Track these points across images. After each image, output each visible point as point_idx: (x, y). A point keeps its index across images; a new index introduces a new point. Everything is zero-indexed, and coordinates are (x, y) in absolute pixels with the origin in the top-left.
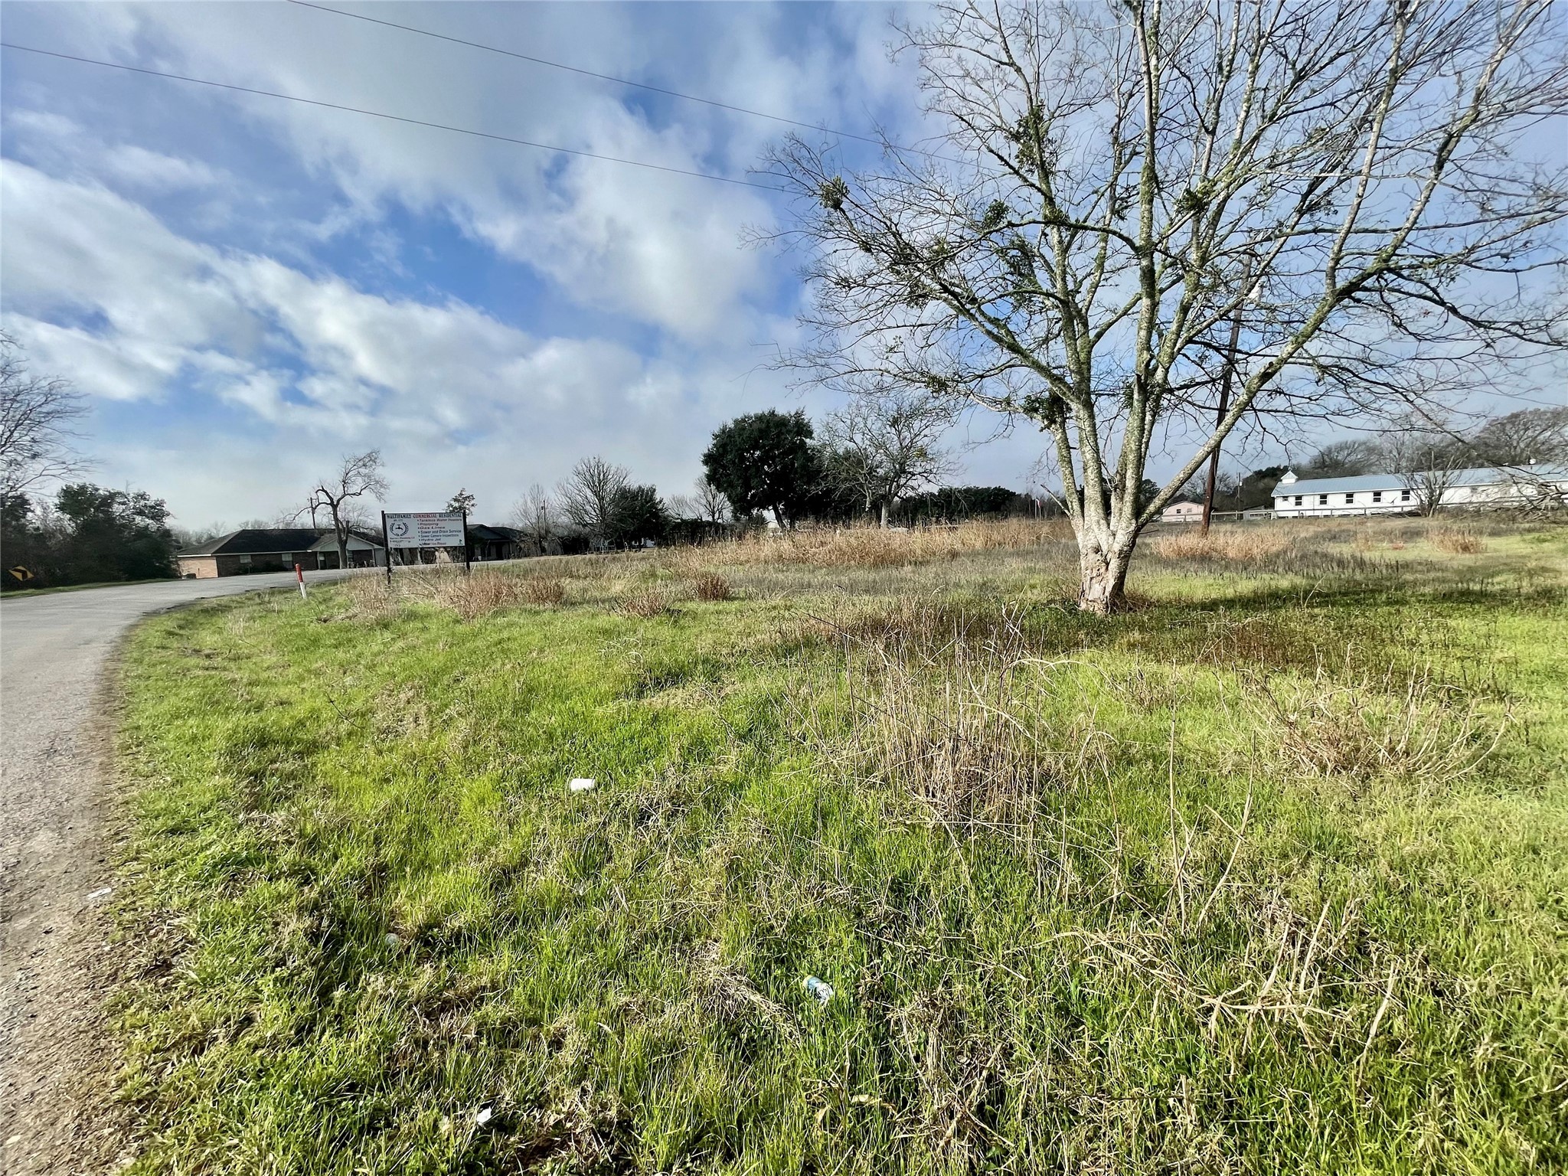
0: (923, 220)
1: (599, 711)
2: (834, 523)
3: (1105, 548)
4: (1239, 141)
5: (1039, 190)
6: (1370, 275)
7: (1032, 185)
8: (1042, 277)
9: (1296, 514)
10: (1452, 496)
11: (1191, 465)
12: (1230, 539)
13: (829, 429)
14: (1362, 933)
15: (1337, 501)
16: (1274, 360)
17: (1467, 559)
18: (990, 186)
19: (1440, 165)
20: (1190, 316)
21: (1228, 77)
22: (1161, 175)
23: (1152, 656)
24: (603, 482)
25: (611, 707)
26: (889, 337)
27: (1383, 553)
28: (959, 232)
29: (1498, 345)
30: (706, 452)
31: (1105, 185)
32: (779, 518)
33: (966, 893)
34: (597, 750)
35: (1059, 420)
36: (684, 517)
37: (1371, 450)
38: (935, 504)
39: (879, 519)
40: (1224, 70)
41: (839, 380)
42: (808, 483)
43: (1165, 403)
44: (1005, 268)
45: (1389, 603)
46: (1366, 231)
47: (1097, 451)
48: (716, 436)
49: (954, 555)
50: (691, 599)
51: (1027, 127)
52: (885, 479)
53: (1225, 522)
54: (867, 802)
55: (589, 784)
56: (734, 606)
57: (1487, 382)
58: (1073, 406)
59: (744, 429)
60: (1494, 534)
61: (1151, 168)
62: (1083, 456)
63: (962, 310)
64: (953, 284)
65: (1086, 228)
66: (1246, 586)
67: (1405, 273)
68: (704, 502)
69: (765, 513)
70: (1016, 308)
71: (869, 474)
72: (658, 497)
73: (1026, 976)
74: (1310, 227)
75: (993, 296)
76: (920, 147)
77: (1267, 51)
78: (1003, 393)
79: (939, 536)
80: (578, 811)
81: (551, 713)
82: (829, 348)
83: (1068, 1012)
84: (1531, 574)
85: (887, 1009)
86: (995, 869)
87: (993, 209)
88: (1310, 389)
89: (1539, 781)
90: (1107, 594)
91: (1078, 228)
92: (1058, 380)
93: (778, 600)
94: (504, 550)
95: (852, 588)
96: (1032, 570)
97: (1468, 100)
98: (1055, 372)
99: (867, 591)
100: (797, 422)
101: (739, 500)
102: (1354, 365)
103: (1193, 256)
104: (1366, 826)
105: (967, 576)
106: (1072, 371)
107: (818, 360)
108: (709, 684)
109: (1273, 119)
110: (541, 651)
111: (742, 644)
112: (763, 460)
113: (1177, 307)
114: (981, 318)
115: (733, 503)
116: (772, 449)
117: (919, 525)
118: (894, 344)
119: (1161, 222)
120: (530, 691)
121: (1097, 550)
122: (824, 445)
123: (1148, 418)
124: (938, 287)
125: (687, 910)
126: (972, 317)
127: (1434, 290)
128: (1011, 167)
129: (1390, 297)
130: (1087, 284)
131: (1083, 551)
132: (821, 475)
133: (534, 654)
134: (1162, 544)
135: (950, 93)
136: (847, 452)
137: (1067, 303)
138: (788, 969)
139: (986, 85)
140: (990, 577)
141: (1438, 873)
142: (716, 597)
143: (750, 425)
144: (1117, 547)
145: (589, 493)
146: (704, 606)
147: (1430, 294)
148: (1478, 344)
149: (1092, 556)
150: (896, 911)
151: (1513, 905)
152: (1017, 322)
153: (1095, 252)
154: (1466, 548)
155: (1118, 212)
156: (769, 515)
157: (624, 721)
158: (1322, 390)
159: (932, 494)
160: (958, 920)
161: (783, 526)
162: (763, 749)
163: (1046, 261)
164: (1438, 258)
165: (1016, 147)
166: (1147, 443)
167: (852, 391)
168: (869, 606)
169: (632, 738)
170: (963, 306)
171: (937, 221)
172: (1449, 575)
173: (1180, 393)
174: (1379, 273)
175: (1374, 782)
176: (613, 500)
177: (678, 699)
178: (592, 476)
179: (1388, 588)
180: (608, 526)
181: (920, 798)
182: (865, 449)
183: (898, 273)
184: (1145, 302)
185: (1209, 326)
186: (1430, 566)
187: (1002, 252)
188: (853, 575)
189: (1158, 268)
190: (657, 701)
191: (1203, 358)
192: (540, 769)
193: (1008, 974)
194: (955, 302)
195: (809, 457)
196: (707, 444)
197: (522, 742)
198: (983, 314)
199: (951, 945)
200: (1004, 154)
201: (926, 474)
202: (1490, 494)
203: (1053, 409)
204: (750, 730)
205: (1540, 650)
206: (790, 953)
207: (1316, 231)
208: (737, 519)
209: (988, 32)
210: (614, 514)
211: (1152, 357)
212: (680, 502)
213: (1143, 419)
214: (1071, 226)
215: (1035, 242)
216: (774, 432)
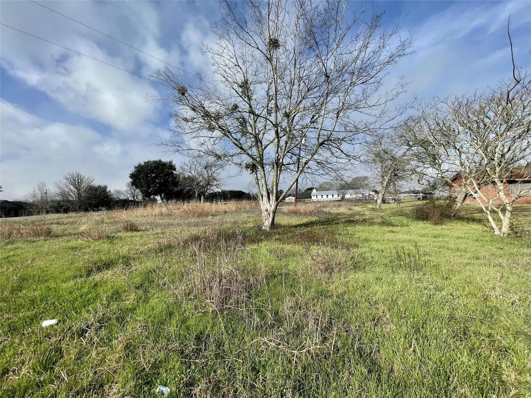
0: (213, 105)
1: (64, 285)
2: (183, 201)
3: (269, 210)
4: (297, 102)
5: (248, 103)
6: (326, 141)
7: (245, 101)
8: (249, 128)
9: (316, 200)
10: (347, 196)
11: (290, 186)
12: (302, 207)
13: (182, 168)
14: (331, 318)
15: (325, 197)
16: (307, 159)
17: (350, 212)
18: (233, 99)
19: (337, 117)
20: (288, 145)
21: (293, 85)
22: (279, 106)
23: (282, 242)
24: (80, 183)
25: (71, 283)
26: (202, 140)
27: (334, 211)
28: (224, 111)
29: (351, 161)
30: (131, 173)
31: (265, 106)
32: (162, 199)
33: (222, 334)
34: (61, 304)
35: (255, 171)
36: (121, 198)
37: (331, 184)
38: (220, 195)
39: (200, 200)
40: (292, 83)
41: (184, 152)
42: (174, 187)
43: (283, 168)
44: (239, 124)
45: (335, 224)
46: (324, 130)
47: (266, 181)
48: (136, 167)
49: (226, 212)
50: (120, 232)
51: (244, 85)
52: (203, 186)
53: (300, 202)
54: (188, 306)
55: (54, 322)
56: (139, 234)
57: (350, 169)
58: (259, 167)
59: (148, 166)
60: (355, 206)
61: (276, 104)
62: (262, 182)
63: (225, 135)
64: (223, 126)
65: (260, 116)
66: (305, 220)
67: (333, 141)
68: (130, 192)
69: (156, 197)
70: (242, 136)
71: (197, 184)
72: (108, 190)
73: (242, 360)
74: (313, 127)
75: (234, 132)
76: (212, 82)
77: (302, 81)
78: (239, 162)
79: (221, 206)
80: (45, 337)
81: (34, 290)
82: (180, 141)
83: (255, 369)
84: (362, 215)
85: (191, 390)
86: (232, 322)
87: (234, 106)
88: (316, 168)
89: (364, 268)
90: (270, 224)
91: (258, 116)
92: (254, 159)
93: (159, 231)
94: (20, 212)
95: (189, 225)
96: (249, 217)
97: (341, 104)
98: (254, 157)
99: (194, 226)
100: (170, 165)
101: (145, 192)
102: (324, 162)
103: (288, 129)
104: (331, 287)
105: (229, 219)
106: (258, 157)
107: (176, 144)
108: (125, 267)
109: (303, 98)
110: (34, 260)
111: (142, 249)
112: (156, 177)
113: (285, 142)
114: (231, 138)
115: (143, 193)
116: (160, 173)
117: (214, 202)
118: (203, 142)
119: (279, 119)
120: (23, 280)
121: (267, 210)
122: (180, 174)
123: (279, 172)
124: (217, 126)
125: (102, 372)
126: (229, 137)
127: (338, 146)
128: (239, 95)
129: (330, 147)
130: (262, 132)
131: (263, 211)
132: (179, 184)
133: (29, 262)
134: (285, 208)
135: (221, 69)
136: (189, 176)
137: (256, 137)
138: (151, 386)
139: (232, 70)
140: (237, 219)
141: (346, 297)
142: (131, 230)
143: (151, 164)
144: (272, 210)
145: (72, 187)
146: (126, 234)
147: (338, 147)
148: (347, 160)
149: (265, 212)
150: (197, 347)
151: (361, 302)
152: (243, 140)
153: (264, 124)
154: (350, 209)
155: (269, 114)
156: (158, 198)
157: (77, 289)
158: (318, 168)
159: (219, 192)
160: (219, 344)
161: (163, 202)
162: (146, 291)
163: (250, 124)
164: (339, 139)
165: (241, 90)
166: (279, 179)
167: (189, 156)
168: (194, 231)
169: (81, 296)
170: (226, 133)
171: (218, 106)
172: (347, 216)
173: (287, 166)
174: (328, 140)
175: (333, 273)
176: (85, 191)
177: (109, 275)
178: (74, 180)
179: (335, 220)
180: (82, 202)
181: (208, 301)
182: (195, 176)
183: (205, 120)
184: (276, 140)
185: (293, 148)
186: (343, 214)
187: (238, 119)
188: (190, 220)
189: (279, 131)
190: (97, 277)
191: (292, 157)
192: (24, 319)
193: (236, 361)
194: (223, 132)
195: (175, 178)
196: (132, 170)
197: (14, 307)
198: (232, 137)
199: (217, 356)
200: (237, 90)
201: (217, 186)
202: (354, 196)
203: (253, 168)
204: (141, 284)
205: (364, 234)
206: (152, 379)
207: (314, 128)
208: (144, 200)
209: (232, 56)
210: (85, 196)
211: (279, 155)
212: (119, 192)
213: (277, 173)
214: (256, 115)
215: (247, 118)
216: (161, 167)
